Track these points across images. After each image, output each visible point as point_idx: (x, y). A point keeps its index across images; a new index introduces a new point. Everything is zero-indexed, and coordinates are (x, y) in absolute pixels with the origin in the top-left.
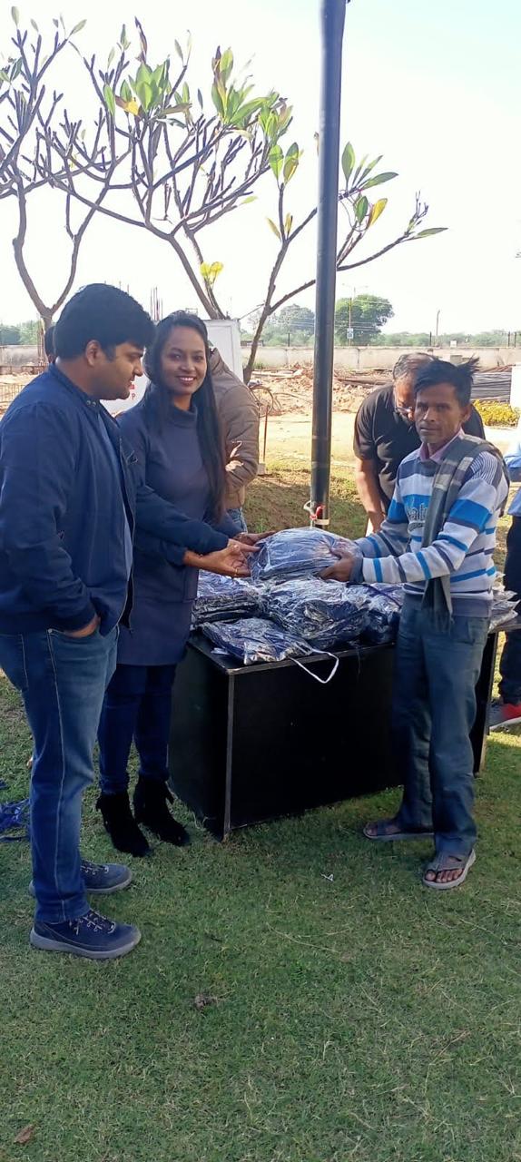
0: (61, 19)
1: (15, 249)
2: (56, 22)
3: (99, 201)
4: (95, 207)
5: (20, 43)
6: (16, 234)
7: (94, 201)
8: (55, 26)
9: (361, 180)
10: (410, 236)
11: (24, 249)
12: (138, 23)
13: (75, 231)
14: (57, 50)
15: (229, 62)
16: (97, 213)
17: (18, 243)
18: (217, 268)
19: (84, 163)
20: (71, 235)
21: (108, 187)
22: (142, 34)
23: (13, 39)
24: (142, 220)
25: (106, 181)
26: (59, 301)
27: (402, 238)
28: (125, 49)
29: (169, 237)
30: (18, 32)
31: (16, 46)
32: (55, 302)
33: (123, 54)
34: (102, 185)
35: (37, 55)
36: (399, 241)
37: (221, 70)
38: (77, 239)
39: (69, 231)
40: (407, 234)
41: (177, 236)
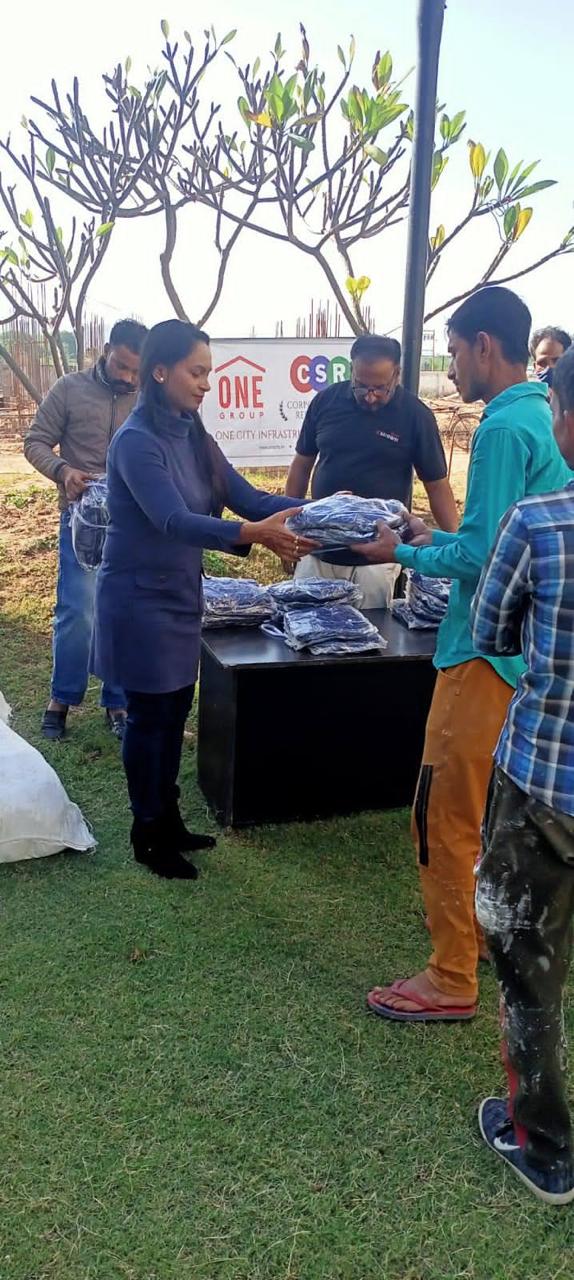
0: (213, 29)
1: (162, 264)
2: (207, 34)
3: (247, 216)
4: (243, 223)
5: (169, 55)
6: (162, 249)
7: (241, 217)
8: (205, 37)
9: (514, 189)
10: (567, 249)
11: (172, 265)
12: (303, 29)
13: (223, 246)
14: (207, 61)
15: (387, 68)
16: (244, 229)
17: (165, 259)
18: (364, 284)
19: (236, 177)
20: (220, 249)
21: (257, 200)
22: (305, 42)
23: (163, 52)
24: (285, 233)
25: (255, 194)
26: (204, 318)
27: (558, 251)
28: (280, 56)
29: (315, 251)
30: (168, 45)
31: (165, 59)
32: (200, 318)
33: (277, 63)
34: (251, 199)
35: (189, 68)
36: (554, 254)
37: (379, 75)
38: (225, 253)
39: (218, 244)
40: (563, 246)
41: (323, 250)
